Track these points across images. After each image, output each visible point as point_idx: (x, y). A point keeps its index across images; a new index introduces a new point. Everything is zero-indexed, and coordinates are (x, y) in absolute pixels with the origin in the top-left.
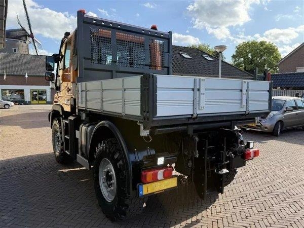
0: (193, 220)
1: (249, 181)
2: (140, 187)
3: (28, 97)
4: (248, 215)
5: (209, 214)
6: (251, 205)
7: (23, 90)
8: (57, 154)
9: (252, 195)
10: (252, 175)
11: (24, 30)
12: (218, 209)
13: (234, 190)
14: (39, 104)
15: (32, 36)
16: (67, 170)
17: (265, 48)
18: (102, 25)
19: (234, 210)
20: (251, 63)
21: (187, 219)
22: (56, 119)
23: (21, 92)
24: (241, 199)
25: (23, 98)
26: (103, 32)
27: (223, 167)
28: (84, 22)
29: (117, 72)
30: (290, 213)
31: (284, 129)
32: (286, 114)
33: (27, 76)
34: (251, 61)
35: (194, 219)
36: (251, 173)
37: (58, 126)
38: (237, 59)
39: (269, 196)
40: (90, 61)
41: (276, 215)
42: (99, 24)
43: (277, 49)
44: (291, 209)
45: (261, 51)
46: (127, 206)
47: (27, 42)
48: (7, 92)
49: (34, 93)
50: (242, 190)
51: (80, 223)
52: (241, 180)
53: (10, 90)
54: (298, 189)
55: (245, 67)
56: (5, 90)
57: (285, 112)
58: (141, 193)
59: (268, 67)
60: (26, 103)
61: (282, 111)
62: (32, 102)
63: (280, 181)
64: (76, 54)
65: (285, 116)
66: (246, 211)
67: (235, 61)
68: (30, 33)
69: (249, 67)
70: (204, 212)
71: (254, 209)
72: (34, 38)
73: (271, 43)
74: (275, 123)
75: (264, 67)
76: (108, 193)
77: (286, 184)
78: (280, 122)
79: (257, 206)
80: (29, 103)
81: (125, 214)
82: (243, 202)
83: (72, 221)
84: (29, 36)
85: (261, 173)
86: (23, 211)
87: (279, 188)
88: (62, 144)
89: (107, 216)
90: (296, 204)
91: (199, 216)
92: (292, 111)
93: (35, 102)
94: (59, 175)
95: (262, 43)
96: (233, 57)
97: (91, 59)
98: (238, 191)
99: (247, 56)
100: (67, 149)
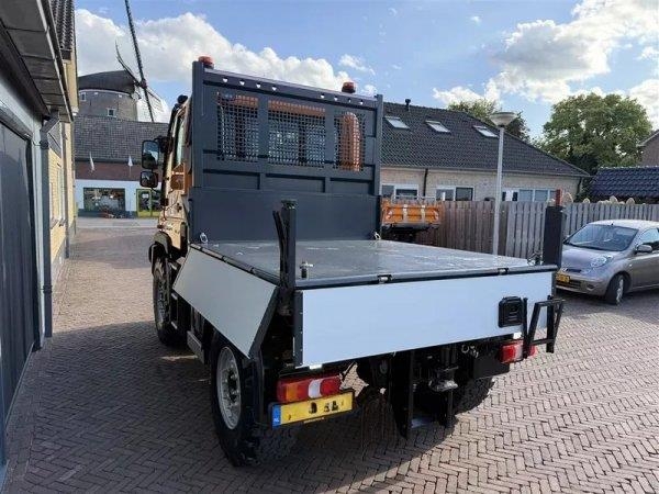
0: (389, 476)
1: (524, 402)
2: (275, 410)
3: (131, 204)
4: (502, 472)
5: (424, 465)
6: (515, 453)
7: (123, 190)
8: (160, 324)
9: (523, 431)
10: (535, 388)
11: (128, 72)
12: (446, 456)
13: (489, 418)
14: (152, 216)
15: (143, 85)
16: (174, 358)
17: (618, 109)
18: (241, 88)
19: (476, 461)
20: (585, 142)
21: (379, 471)
22: (158, 260)
23: (120, 194)
24: (498, 438)
25: (124, 205)
26: (243, 99)
27: (446, 377)
28: (205, 82)
29: (268, 175)
30: (591, 473)
31: (631, 289)
32: (638, 258)
33: (130, 164)
34: (585, 138)
35: (392, 473)
36: (534, 383)
37: (162, 273)
38: (554, 132)
39: (558, 436)
40: (216, 156)
41: (563, 477)
42: (234, 84)
43: (644, 113)
44: (597, 466)
45: (608, 115)
46: (257, 441)
47: (134, 96)
48: (96, 192)
49: (144, 196)
50: (505, 419)
51: (175, 465)
52: (509, 398)
53: (101, 190)
54: (624, 425)
55: (572, 149)
56: (92, 189)
57: (635, 253)
58: (276, 420)
59: (622, 149)
60: (127, 215)
61: (629, 251)
62: (139, 213)
63: (591, 405)
64: (190, 143)
65: (634, 264)
66: (502, 464)
67: (550, 136)
68: (139, 79)
69: (580, 150)
70: (416, 461)
71: (520, 460)
72: (148, 89)
73: (631, 99)
74: (611, 276)
75: (614, 149)
76: (229, 413)
77: (602, 412)
78: (623, 274)
79: (528, 455)
80: (135, 215)
81: (254, 456)
82: (500, 444)
83: (163, 460)
84: (139, 85)
85: (555, 386)
86: (78, 435)
87: (583, 419)
88: (167, 307)
89: (226, 456)
90: (610, 457)
91: (403, 469)
92: (649, 252)
93: (145, 213)
94: (158, 367)
95: (612, 100)
96: (547, 127)
97: (219, 152)
98: (497, 421)
99: (578, 126)
100: (173, 319)
